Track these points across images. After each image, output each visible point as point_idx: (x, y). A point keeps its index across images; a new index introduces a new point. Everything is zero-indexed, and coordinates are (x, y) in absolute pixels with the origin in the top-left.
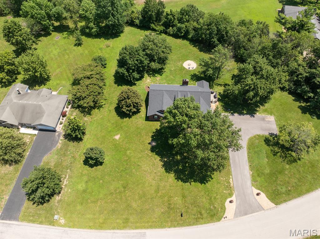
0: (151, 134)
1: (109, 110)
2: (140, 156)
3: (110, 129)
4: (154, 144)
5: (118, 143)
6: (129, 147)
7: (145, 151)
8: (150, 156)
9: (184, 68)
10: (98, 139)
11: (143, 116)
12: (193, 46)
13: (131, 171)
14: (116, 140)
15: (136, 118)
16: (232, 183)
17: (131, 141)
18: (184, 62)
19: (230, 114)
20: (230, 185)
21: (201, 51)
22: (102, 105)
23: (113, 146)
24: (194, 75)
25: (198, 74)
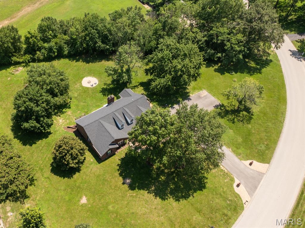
0: (117, 174)
1: (45, 178)
2: (126, 202)
3: (67, 198)
4: (128, 181)
5: (90, 206)
6: (107, 202)
7: (127, 194)
8: (135, 196)
9: (88, 88)
10: (62, 218)
11: (92, 160)
12: (75, 61)
13: (130, 224)
14: (86, 204)
15: (87, 167)
16: (225, 169)
17: (103, 194)
18: (81, 82)
20: (225, 172)
21: (88, 62)
22: (32, 177)
23: (88, 213)
24: (103, 90)
25: (107, 87)
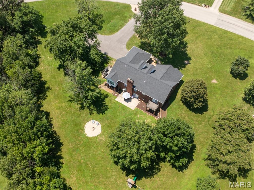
4: (186, 62)
6: (207, 69)
7: (195, 61)
9: (103, 127)
14: (216, 79)
19: (107, 55)
24: (100, 113)
25: (95, 111)
